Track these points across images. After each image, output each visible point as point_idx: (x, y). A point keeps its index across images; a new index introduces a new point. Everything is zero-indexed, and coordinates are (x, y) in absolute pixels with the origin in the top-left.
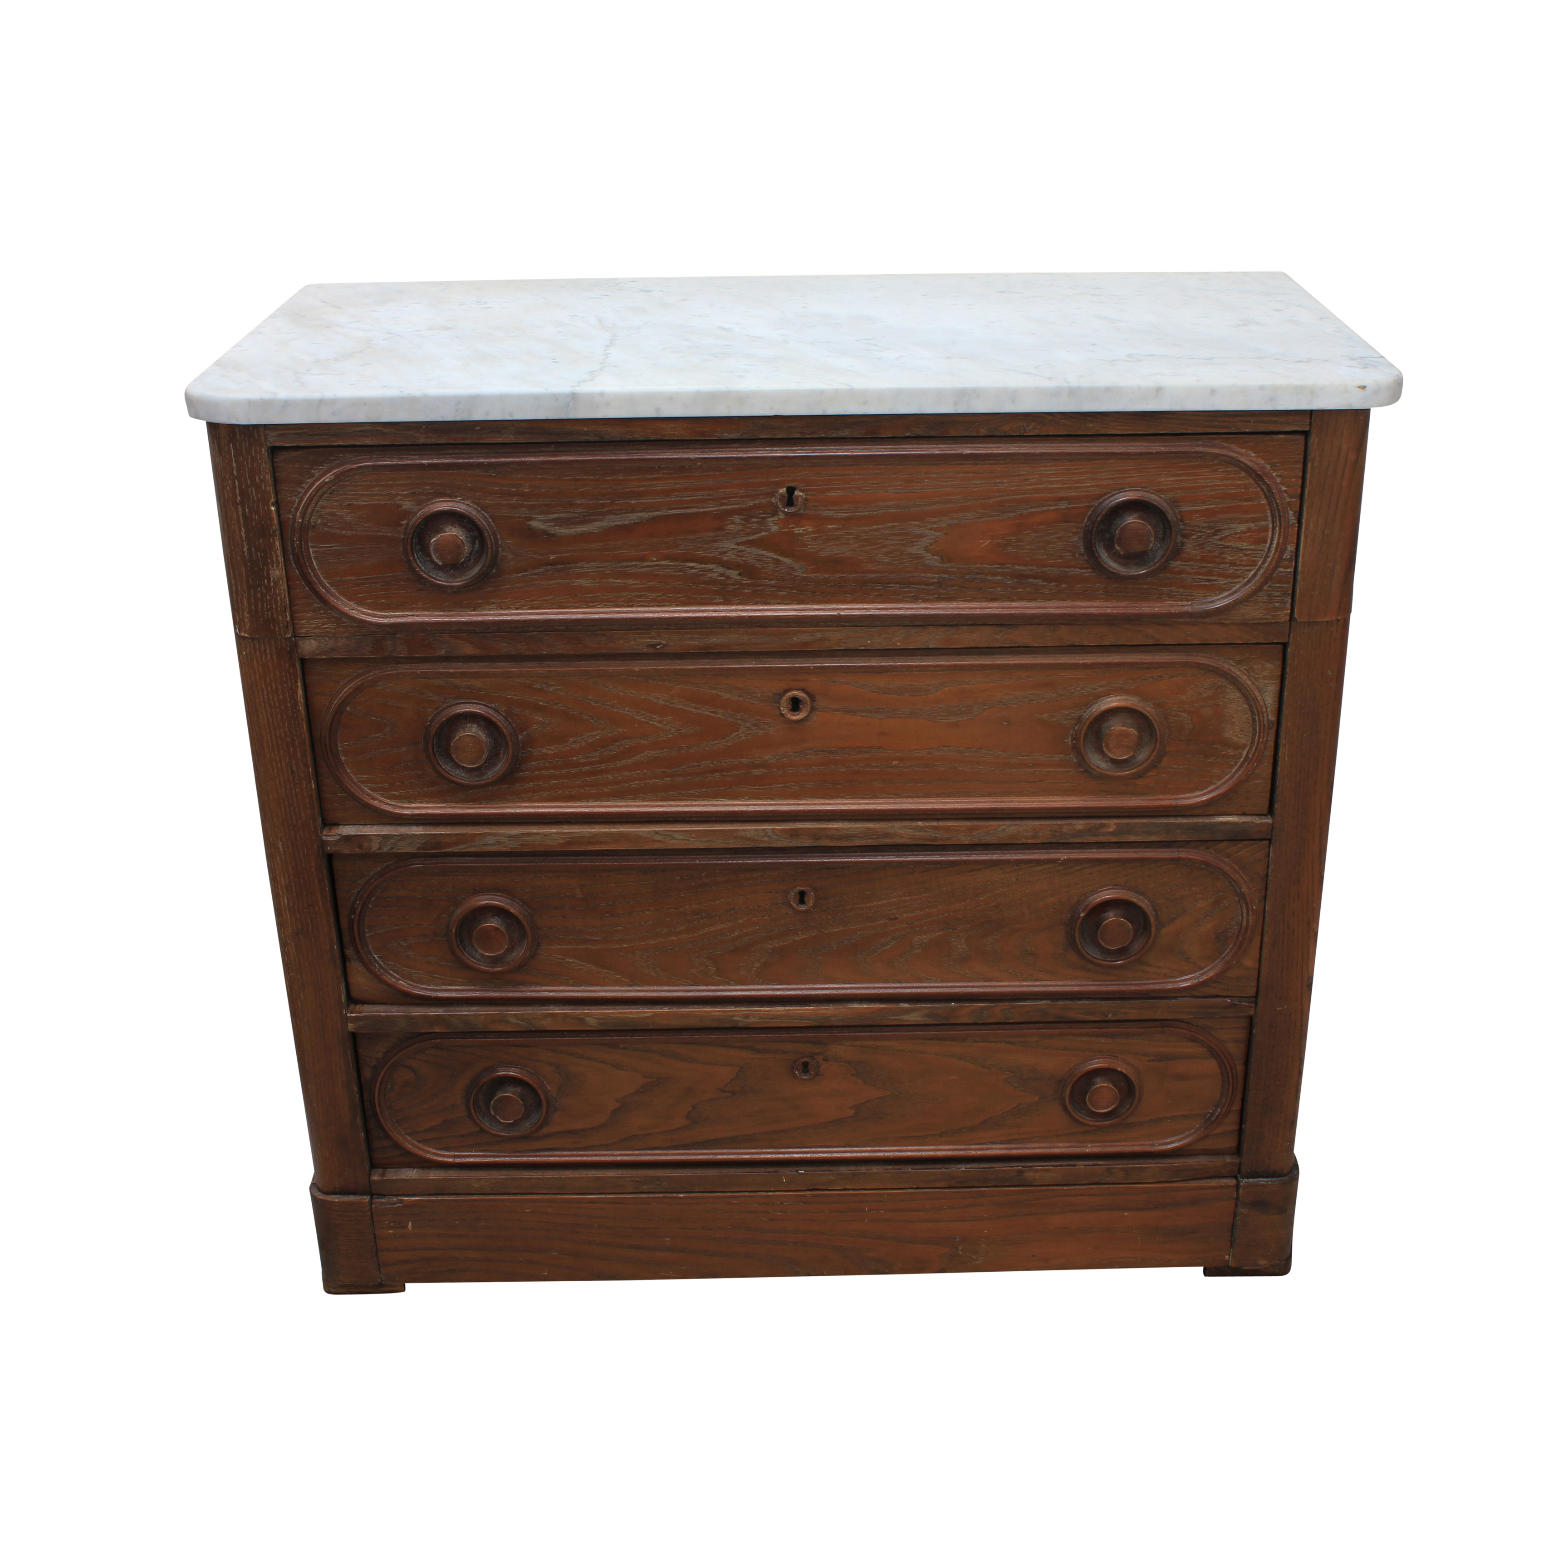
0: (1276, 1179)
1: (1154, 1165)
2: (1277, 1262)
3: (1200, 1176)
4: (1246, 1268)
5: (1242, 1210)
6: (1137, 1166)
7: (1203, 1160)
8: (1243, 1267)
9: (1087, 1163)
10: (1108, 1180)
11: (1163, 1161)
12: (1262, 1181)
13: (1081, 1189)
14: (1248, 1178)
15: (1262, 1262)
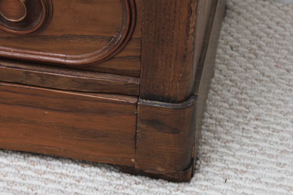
0: (170, 104)
1: (64, 75)
2: (173, 171)
3: (106, 91)
4: (147, 172)
5: (141, 126)
6: (50, 74)
7: (108, 78)
8: (145, 170)
9: (10, 65)
10: (28, 82)
11: (75, 73)
12: (158, 104)
13: (6, 86)
14: (146, 99)
15: (160, 170)
